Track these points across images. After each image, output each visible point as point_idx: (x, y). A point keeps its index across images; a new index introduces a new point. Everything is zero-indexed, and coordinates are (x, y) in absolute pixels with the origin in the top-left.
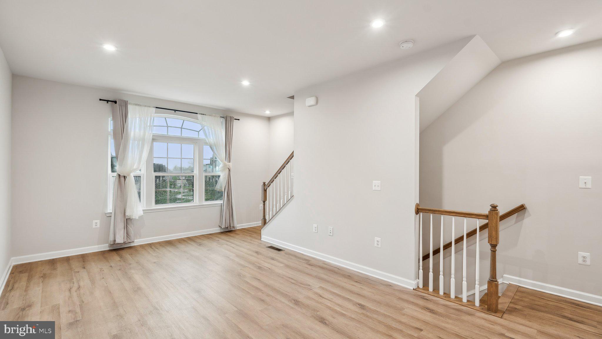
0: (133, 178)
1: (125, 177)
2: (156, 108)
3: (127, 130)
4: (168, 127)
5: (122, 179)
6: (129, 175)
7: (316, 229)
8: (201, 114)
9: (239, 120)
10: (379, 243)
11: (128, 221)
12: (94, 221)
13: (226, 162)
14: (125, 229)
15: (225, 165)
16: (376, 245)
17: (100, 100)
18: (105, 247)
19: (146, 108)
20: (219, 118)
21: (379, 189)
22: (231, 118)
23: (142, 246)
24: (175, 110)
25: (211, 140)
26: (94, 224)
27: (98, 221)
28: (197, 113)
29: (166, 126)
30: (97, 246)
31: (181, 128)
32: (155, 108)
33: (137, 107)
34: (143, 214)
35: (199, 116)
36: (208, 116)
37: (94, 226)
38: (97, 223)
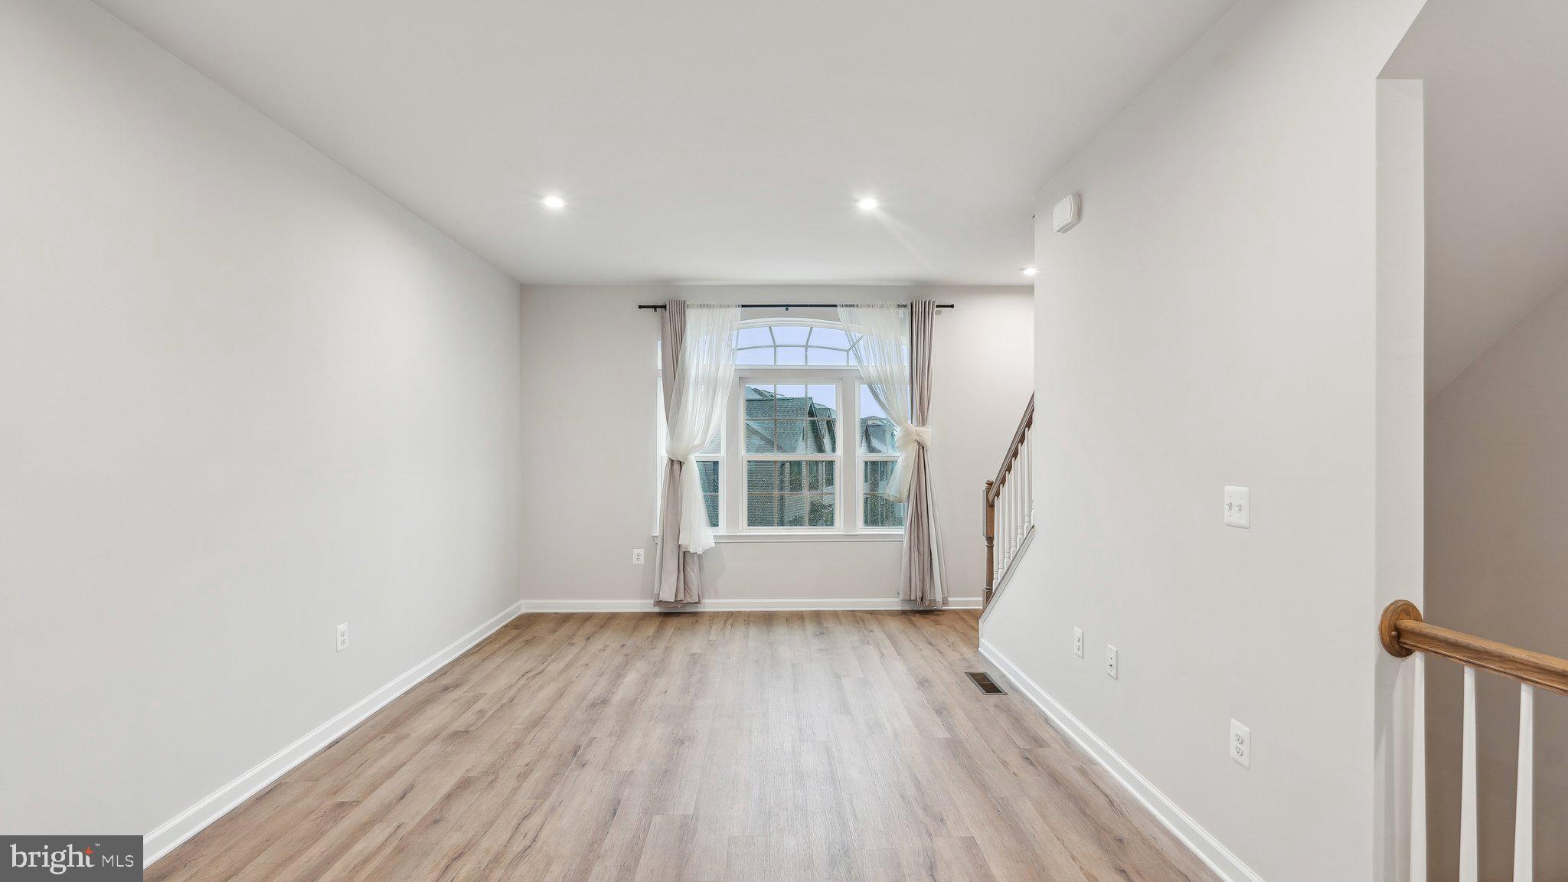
0: (695, 464)
1: (681, 463)
2: (743, 306)
3: (683, 362)
4: (775, 346)
5: (676, 467)
6: (686, 458)
7: (1080, 644)
8: (846, 306)
9: (952, 306)
10: (1244, 748)
11: (684, 557)
12: (636, 551)
13: (913, 428)
14: (682, 573)
15: (907, 434)
16: (1233, 752)
17: (640, 307)
18: (646, 605)
19: (723, 310)
20: (893, 310)
21: (1244, 521)
22: (927, 305)
23: (714, 616)
24: (787, 306)
25: (872, 367)
26: (635, 557)
27: (641, 551)
28: (836, 306)
29: (770, 346)
30: (639, 601)
31: (806, 347)
32: (741, 308)
33: (705, 311)
34: (714, 545)
35: (839, 310)
36: (865, 309)
37: (635, 561)
38: (639, 555)
